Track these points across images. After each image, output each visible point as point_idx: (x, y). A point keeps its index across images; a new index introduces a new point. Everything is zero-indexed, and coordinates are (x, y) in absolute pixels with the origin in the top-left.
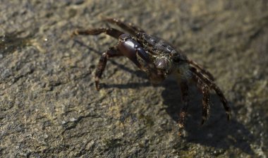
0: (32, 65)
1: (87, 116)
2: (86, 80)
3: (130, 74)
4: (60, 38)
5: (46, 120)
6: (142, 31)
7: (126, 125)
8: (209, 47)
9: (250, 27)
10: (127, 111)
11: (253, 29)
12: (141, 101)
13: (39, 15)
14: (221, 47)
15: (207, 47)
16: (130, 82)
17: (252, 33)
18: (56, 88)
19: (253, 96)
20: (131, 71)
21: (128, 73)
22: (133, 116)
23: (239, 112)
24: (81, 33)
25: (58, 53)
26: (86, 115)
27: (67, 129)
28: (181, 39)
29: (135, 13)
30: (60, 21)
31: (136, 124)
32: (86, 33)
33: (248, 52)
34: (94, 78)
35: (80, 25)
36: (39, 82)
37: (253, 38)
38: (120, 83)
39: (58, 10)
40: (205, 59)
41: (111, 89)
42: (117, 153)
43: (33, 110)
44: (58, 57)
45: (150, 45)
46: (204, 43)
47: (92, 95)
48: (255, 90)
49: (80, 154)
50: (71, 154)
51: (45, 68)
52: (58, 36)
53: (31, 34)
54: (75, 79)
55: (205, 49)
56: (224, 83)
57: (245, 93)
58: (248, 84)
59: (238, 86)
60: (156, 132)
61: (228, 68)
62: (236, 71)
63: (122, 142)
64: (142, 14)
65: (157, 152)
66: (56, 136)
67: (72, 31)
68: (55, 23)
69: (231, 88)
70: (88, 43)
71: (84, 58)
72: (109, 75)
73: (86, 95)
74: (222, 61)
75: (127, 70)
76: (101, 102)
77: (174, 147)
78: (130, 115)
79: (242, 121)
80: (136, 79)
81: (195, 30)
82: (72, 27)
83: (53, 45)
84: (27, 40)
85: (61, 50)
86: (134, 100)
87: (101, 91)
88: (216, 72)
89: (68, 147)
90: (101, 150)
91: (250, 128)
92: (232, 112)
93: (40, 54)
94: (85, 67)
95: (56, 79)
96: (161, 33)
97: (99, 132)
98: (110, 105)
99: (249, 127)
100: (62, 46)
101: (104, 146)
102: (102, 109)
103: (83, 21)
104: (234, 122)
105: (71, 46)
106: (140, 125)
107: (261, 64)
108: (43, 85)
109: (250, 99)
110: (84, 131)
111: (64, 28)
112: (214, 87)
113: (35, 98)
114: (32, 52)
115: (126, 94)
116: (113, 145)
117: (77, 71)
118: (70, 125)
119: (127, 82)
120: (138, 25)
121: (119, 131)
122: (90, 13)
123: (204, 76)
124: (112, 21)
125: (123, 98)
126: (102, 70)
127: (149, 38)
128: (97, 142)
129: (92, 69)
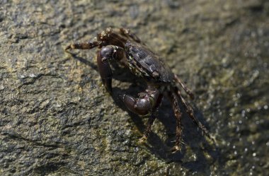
1: (47, 75)
2: (53, 39)
7: (84, 90)
8: (184, 27)
9: (228, 14)
10: (89, 76)
11: (230, 17)
14: (195, 29)
15: (181, 27)
17: (229, 21)
18: (22, 41)
19: (217, 83)
22: (94, 83)
25: (31, 6)
26: (46, 73)
27: (24, 84)
28: (157, 14)
31: (95, 91)
33: (221, 39)
34: (62, 38)
36: (5, 32)
37: (228, 25)
40: (176, 38)
42: (70, 117)
46: (179, 22)
49: (33, 112)
50: (24, 110)
54: (43, 35)
55: (179, 28)
57: (210, 79)
58: (215, 71)
59: (204, 72)
61: (198, 51)
63: (77, 107)
65: (110, 123)
66: (13, 89)
69: (197, 71)
71: (56, 16)
73: (50, 53)
74: (194, 43)
76: (64, 63)
77: (128, 121)
78: (91, 81)
85: (34, 4)
88: (185, 54)
89: (22, 102)
90: (55, 111)
93: (13, 4)
94: (55, 25)
95: (24, 32)
97: (56, 92)
98: (73, 67)
106: (98, 93)
107: (231, 53)
108: (9, 35)
109: (213, 85)
110: (41, 89)
117: (46, 28)
118: (29, 80)
121: (77, 95)
128: (53, 102)
129: (61, 29)
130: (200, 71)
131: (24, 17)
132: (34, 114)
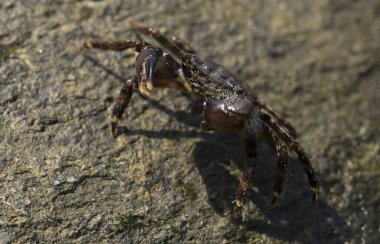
0: (17, 88)
1: (94, 176)
2: (96, 120)
3: (167, 116)
4: (63, 50)
5: (29, 176)
6: (192, 52)
7: (153, 195)
8: (294, 85)
9: (360, 58)
10: (158, 172)
11: (364, 63)
12: (181, 160)
13: (33, 11)
14: (312, 85)
15: (290, 84)
16: (167, 128)
17: (363, 69)
18: (50, 127)
19: (356, 166)
20: (169, 112)
21: (163, 113)
22: (166, 182)
23: (332, 190)
24: (96, 46)
25: (58, 73)
26: (92, 174)
27: (61, 194)
28: (251, 68)
29: (183, 22)
30: (65, 23)
31: (169, 195)
32: (105, 47)
33: (354, 97)
34: (110, 117)
35: (96, 33)
36: (23, 116)
37: (363, 76)
38: (150, 129)
39: (64, 7)
40: (285, 103)
41: (136, 137)
42: (136, 238)
43: (11, 160)
44: (58, 79)
45: (202, 74)
46: (286, 77)
47: (105, 143)
48: (360, 157)
49: (78, 235)
50: (64, 233)
51: (35, 96)
52: (60, 47)
53: (18, 39)
54: (81, 117)
55: (288, 86)
56: (312, 143)
57: (344, 160)
59: (333, 150)
60: (200, 211)
61: (320, 119)
62: (333, 126)
63: (145, 222)
64: (193, 24)
65: (198, 242)
66: (44, 203)
67: (82, 42)
68: (57, 26)
69: (322, 151)
70: (106, 63)
71: (97, 84)
72: (134, 115)
73: (95, 143)
74: (312, 108)
75: (163, 109)
76: (118, 156)
77: (225, 236)
78: (162, 180)
79: (336, 205)
80: (176, 125)
81: (275, 56)
82: (83, 35)
83: (51, 61)
84: (11, 50)
85: (62, 69)
86: (169, 157)
87: (119, 139)
88: (301, 125)
89: (60, 221)
90: (112, 231)
91: (347, 217)
92: (321, 190)
93: (30, 73)
94: (98, 99)
95: (51, 115)
96: (221, 57)
97: (110, 202)
98: (132, 161)
99: (345, 214)
100: (64, 63)
101: (117, 226)
102: (118, 167)
103: (102, 27)
104: (323, 204)
105: (79, 64)
106: (175, 197)
107: (373, 119)
108: (30, 121)
109: (350, 170)
110: (87, 199)
111: (71, 36)
112: (295, 148)
113: (16, 140)
114: (18, 69)
115: (158, 147)
116: (131, 224)
117: (85, 105)
118: (66, 187)
119: (161, 128)
120: (187, 42)
121: (142, 203)
122: (112, 15)
123: (283, 130)
124: (146, 31)
125: (153, 153)
126: (124, 106)
127: (201, 63)
128: (107, 217)
129: (108, 104)
130: (327, 150)
131: (50, 90)
132: (80, 239)
